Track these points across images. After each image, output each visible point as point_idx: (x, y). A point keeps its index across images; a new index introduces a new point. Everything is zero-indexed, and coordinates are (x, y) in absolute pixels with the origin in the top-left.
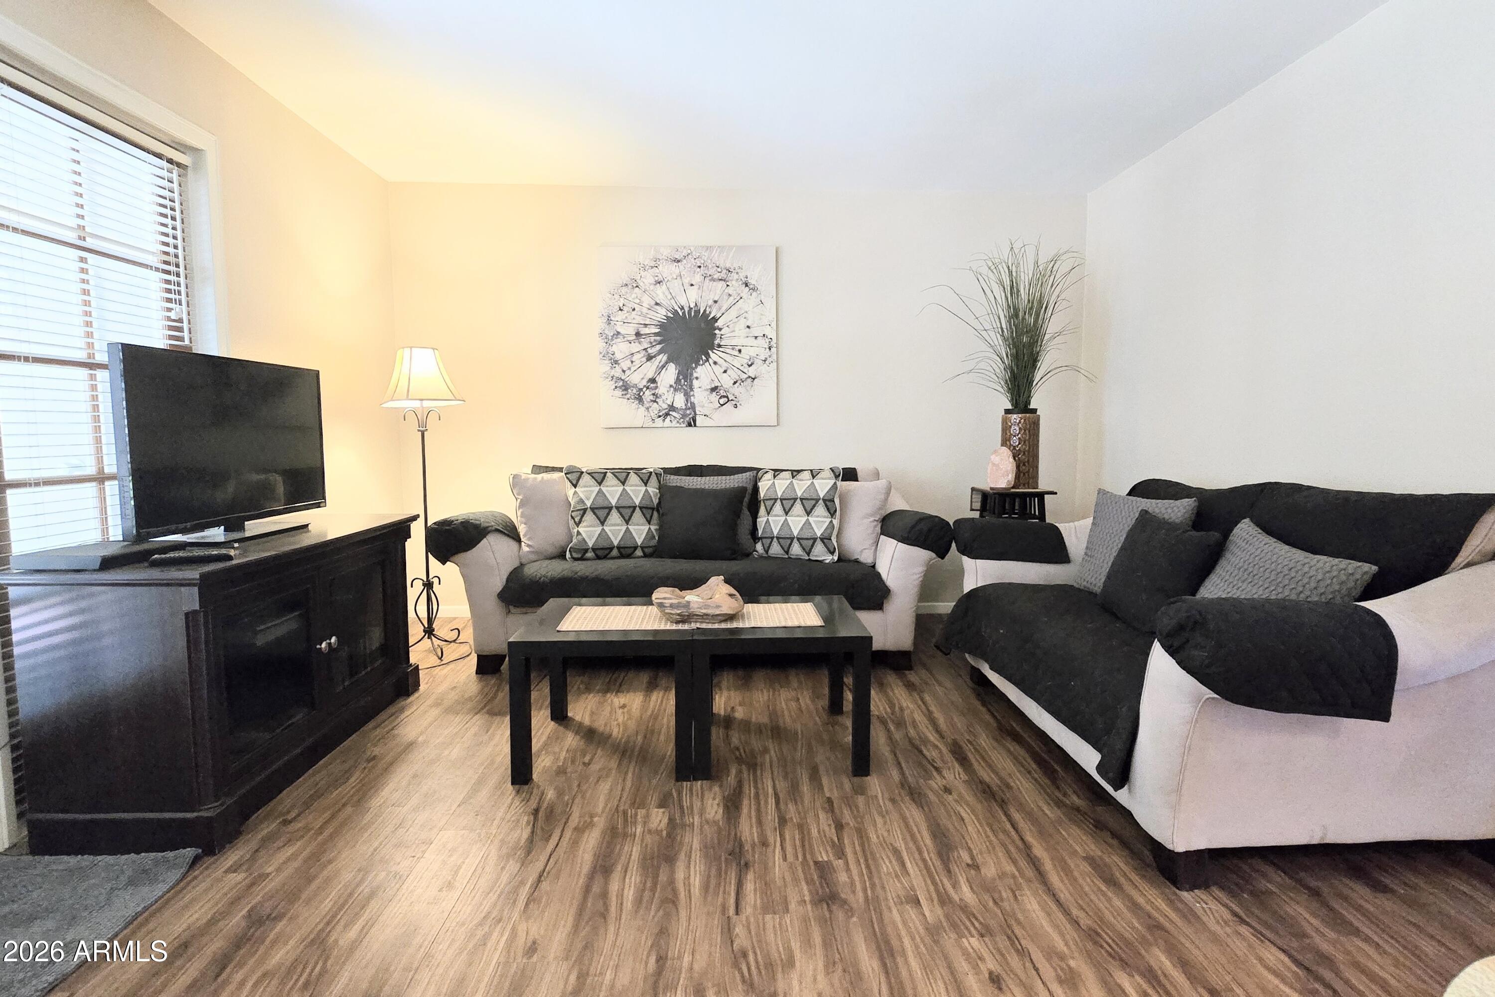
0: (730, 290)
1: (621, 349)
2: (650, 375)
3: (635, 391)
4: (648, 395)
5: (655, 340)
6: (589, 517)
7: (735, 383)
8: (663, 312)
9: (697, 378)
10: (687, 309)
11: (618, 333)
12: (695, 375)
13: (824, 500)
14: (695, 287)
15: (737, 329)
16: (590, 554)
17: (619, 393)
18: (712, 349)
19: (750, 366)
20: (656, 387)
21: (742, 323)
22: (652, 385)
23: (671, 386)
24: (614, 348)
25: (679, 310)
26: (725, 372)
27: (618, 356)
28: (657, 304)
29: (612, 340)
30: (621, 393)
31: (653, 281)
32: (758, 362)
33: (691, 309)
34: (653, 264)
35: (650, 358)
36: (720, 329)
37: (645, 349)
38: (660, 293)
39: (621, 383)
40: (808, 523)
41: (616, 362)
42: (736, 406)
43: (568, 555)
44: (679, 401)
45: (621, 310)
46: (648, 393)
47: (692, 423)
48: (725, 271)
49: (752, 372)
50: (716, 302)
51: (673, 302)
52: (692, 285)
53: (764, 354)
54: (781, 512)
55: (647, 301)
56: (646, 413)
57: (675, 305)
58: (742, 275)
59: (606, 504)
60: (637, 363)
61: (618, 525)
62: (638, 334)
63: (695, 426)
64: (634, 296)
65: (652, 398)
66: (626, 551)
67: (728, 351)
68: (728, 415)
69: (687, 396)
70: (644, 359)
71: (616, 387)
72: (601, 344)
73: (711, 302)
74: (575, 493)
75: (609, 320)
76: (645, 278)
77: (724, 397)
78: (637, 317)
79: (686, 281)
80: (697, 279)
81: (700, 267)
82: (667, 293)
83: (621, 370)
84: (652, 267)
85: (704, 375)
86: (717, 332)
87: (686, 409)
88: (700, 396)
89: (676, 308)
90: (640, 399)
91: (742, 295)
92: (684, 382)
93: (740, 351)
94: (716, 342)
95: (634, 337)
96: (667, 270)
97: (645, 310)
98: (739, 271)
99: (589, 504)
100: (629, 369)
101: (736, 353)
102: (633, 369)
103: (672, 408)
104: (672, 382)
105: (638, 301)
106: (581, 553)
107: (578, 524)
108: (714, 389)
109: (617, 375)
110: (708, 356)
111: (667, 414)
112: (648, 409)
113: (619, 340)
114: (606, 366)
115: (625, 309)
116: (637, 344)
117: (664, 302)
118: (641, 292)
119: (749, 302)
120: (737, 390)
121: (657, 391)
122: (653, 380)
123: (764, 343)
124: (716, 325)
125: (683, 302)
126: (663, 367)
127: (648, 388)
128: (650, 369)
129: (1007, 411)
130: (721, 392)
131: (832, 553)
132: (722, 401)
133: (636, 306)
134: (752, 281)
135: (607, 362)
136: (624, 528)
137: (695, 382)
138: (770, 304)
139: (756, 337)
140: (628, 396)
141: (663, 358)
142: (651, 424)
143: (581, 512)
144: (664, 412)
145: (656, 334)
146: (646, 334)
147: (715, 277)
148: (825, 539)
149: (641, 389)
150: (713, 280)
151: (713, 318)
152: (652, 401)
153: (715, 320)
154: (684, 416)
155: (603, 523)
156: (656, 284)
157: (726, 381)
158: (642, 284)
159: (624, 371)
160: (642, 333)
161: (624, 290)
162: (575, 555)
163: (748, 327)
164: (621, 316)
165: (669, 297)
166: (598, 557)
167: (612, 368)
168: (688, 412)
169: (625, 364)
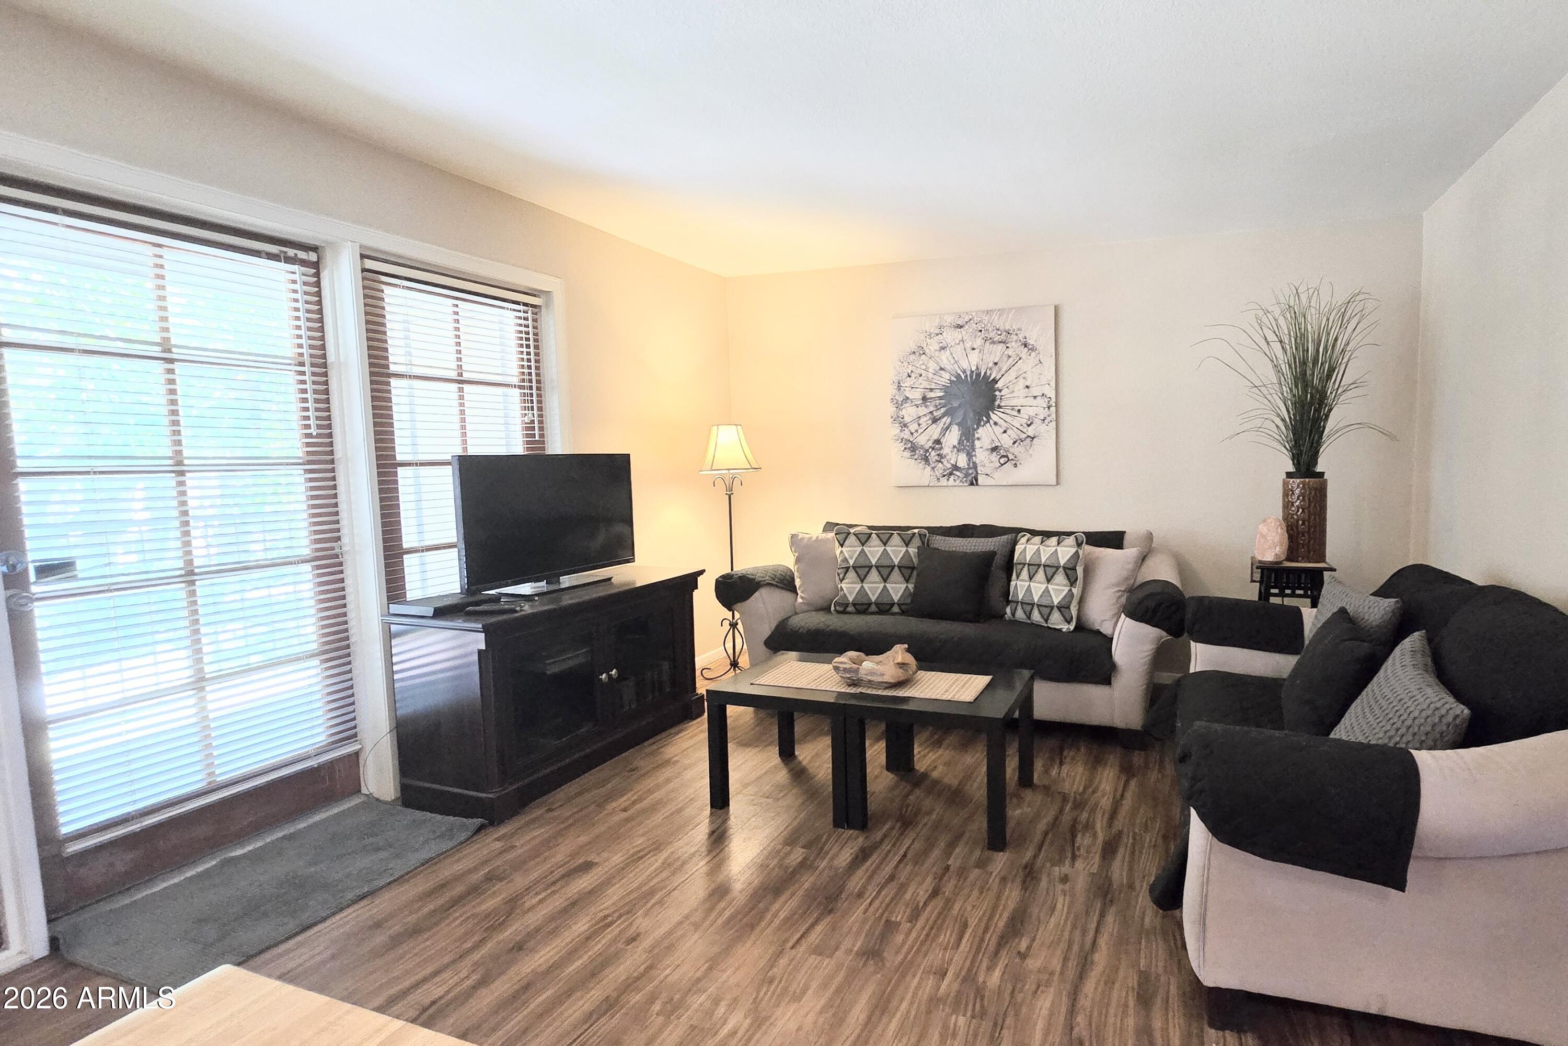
0: (1010, 352)
1: (909, 413)
2: (935, 437)
3: (922, 452)
4: (933, 455)
5: (940, 404)
6: (851, 574)
7: (1014, 443)
8: (946, 376)
9: (978, 439)
10: (968, 373)
11: (907, 398)
12: (977, 436)
13: (1065, 568)
14: (977, 351)
15: (1016, 389)
16: (850, 609)
17: (907, 454)
18: (993, 410)
19: (1029, 426)
20: (942, 448)
21: (1022, 383)
22: (937, 446)
23: (954, 447)
24: (903, 412)
25: (962, 374)
26: (1005, 432)
27: (907, 419)
28: (942, 369)
29: (902, 405)
30: (909, 454)
31: (938, 348)
32: (1037, 421)
33: (972, 372)
34: (937, 331)
35: (935, 421)
36: (1000, 391)
37: (931, 412)
38: (944, 359)
39: (909, 445)
40: (1047, 590)
41: (905, 425)
42: (1015, 466)
43: (833, 608)
44: (962, 461)
45: (910, 376)
46: (933, 453)
47: (974, 482)
48: (1004, 334)
49: (1030, 431)
50: (996, 364)
51: (956, 365)
52: (974, 349)
53: (1043, 413)
54: (1027, 578)
55: (932, 366)
56: (932, 473)
57: (957, 369)
58: (1021, 336)
59: (867, 563)
60: (924, 426)
61: (876, 583)
62: (924, 399)
63: (977, 485)
64: (921, 362)
65: (937, 458)
66: (884, 608)
67: (1008, 411)
68: (1009, 475)
69: (970, 456)
70: (930, 422)
71: (905, 449)
72: (892, 409)
73: (991, 365)
74: (842, 552)
75: (899, 387)
76: (931, 345)
77: (1004, 456)
78: (923, 382)
79: (968, 345)
80: (979, 342)
81: (981, 331)
82: (950, 358)
83: (909, 433)
84: (937, 335)
85: (985, 435)
86: (997, 393)
87: (969, 468)
88: (981, 456)
89: (959, 372)
90: (926, 460)
91: (1021, 355)
92: (967, 443)
93: (1019, 411)
94: (997, 403)
95: (921, 402)
96: (951, 336)
97: (931, 376)
98: (1018, 332)
99: (851, 562)
100: (917, 431)
101: (1015, 413)
102: (920, 431)
103: (956, 467)
104: (956, 443)
105: (924, 367)
106: (844, 608)
107: (841, 581)
108: (994, 449)
109: (906, 437)
110: (989, 418)
111: (951, 474)
112: (933, 468)
113: (907, 405)
114: (895, 430)
115: (913, 375)
116: (923, 408)
117: (948, 367)
118: (927, 358)
119: (1028, 363)
120: (1017, 450)
121: (941, 452)
122: (938, 442)
123: (1042, 402)
124: (997, 386)
125: (965, 365)
126: (947, 428)
127: (933, 449)
128: (935, 431)
129: (1289, 475)
130: (1002, 451)
131: (1069, 622)
132: (1002, 461)
133: (923, 372)
134: (1031, 342)
135: (897, 425)
136: (882, 585)
137: (977, 443)
138: (1050, 363)
139: (1035, 397)
140: (916, 457)
141: (946, 420)
142: (936, 483)
143: (845, 570)
144: (948, 471)
145: (940, 398)
146: (931, 398)
147: (995, 339)
148: (1063, 608)
149: (927, 451)
150: (993, 343)
151: (994, 379)
152: (937, 461)
153: (995, 381)
154: (966, 475)
155: (862, 581)
156: (940, 351)
157: (1006, 441)
158: (927, 351)
159: (912, 434)
160: (928, 397)
161: (912, 357)
162: (838, 608)
163: (1027, 387)
164: (909, 382)
165: (953, 361)
166: (859, 612)
167: (901, 431)
168: (970, 471)
169: (913, 427)
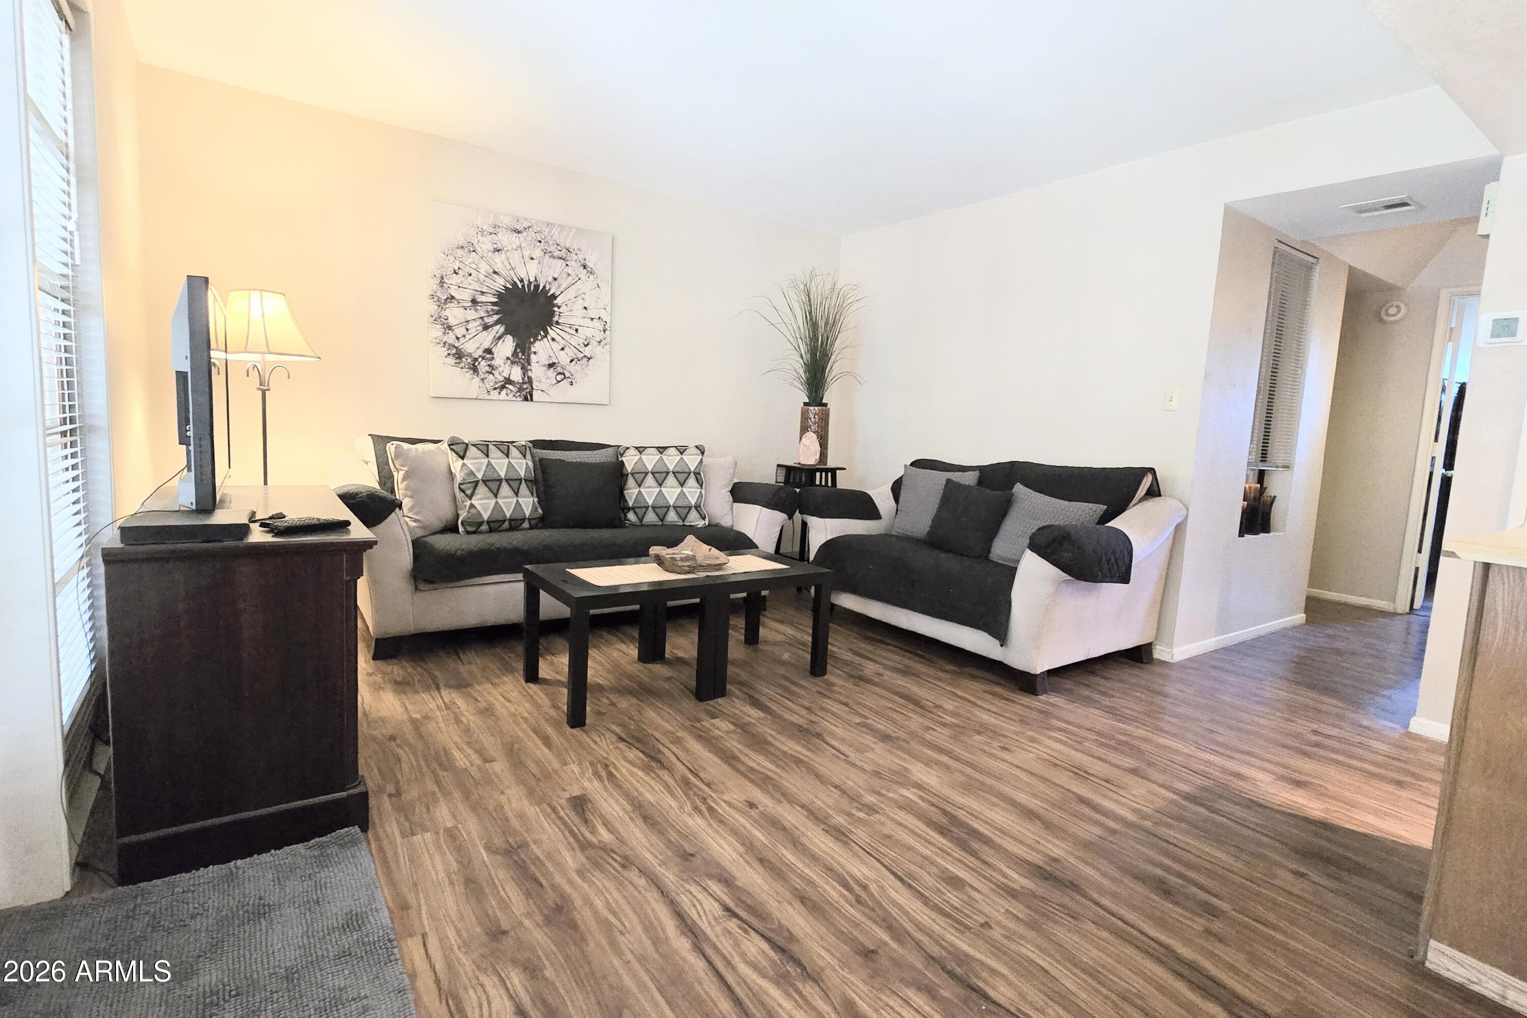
0: (569, 270)
1: (454, 314)
2: (486, 345)
3: (469, 360)
4: (483, 366)
5: (492, 310)
6: (482, 490)
7: (572, 361)
8: (501, 281)
9: (535, 353)
10: (526, 283)
11: (453, 297)
12: (533, 349)
13: (695, 473)
14: (536, 261)
15: (574, 309)
17: (451, 360)
18: (551, 325)
19: (586, 346)
20: (493, 359)
21: (580, 304)
22: (488, 356)
23: (508, 358)
24: (447, 313)
25: (518, 283)
26: (563, 349)
27: (452, 321)
28: (495, 272)
29: (445, 303)
30: (454, 361)
31: (491, 248)
32: (594, 343)
33: (530, 283)
34: (492, 230)
35: (486, 327)
36: (559, 307)
37: (482, 318)
38: (499, 262)
39: (454, 351)
40: (682, 493)
41: (450, 328)
42: (571, 384)
43: (461, 529)
44: (516, 374)
45: (456, 273)
46: (483, 363)
47: (528, 398)
48: (564, 250)
49: (587, 351)
50: (555, 279)
51: (512, 272)
52: (532, 259)
53: (599, 336)
55: (484, 268)
56: (481, 384)
57: (514, 276)
58: (581, 257)
59: (495, 476)
60: (473, 332)
61: (509, 497)
62: (474, 301)
63: (532, 400)
64: (470, 260)
65: (487, 369)
66: (515, 524)
67: (565, 329)
68: (563, 391)
69: (525, 370)
70: (480, 328)
71: (449, 354)
72: (433, 307)
73: (550, 279)
74: (464, 465)
75: (442, 283)
76: (483, 243)
77: (560, 373)
78: (473, 282)
79: (527, 254)
80: (537, 253)
81: (540, 242)
82: (506, 263)
83: (454, 337)
84: (491, 234)
85: (542, 350)
86: (556, 309)
87: (523, 383)
88: (537, 371)
89: (516, 280)
90: (475, 369)
91: (580, 276)
92: (522, 356)
93: (577, 330)
94: (555, 319)
95: (470, 304)
96: (507, 240)
97: (482, 277)
98: (578, 252)
99: (480, 476)
100: (464, 336)
101: (574, 332)
102: (468, 337)
103: (508, 381)
104: (510, 355)
105: (475, 267)
106: (475, 526)
107: (470, 497)
108: (551, 365)
109: (450, 341)
110: (546, 333)
111: (503, 387)
112: (483, 380)
113: (453, 305)
114: (437, 331)
115: (460, 272)
116: (473, 311)
117: (503, 272)
118: (478, 257)
119: (586, 284)
120: (573, 368)
121: (493, 362)
122: (489, 351)
123: (599, 325)
124: (555, 302)
125: (523, 275)
126: (500, 338)
127: (483, 358)
128: (486, 339)
129: (805, 404)
130: (559, 368)
131: (704, 519)
132: (559, 377)
133: (472, 271)
134: (590, 264)
135: (439, 326)
136: (515, 500)
137: (532, 356)
138: (606, 288)
139: (592, 319)
140: (462, 365)
141: (500, 329)
142: (486, 396)
143: (473, 485)
144: (500, 384)
145: (494, 304)
146: (482, 302)
147: (555, 254)
148: (697, 507)
149: (476, 360)
150: (554, 257)
151: (553, 294)
152: (488, 372)
153: (554, 297)
154: (520, 390)
155: (496, 496)
156: (494, 252)
157: (563, 359)
158: (479, 249)
159: (458, 338)
160: (479, 300)
161: (460, 252)
162: (469, 529)
163: (585, 308)
164: (455, 280)
165: (509, 267)
166: (491, 530)
167: (444, 333)
168: (525, 386)
169: (460, 331)
